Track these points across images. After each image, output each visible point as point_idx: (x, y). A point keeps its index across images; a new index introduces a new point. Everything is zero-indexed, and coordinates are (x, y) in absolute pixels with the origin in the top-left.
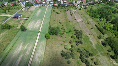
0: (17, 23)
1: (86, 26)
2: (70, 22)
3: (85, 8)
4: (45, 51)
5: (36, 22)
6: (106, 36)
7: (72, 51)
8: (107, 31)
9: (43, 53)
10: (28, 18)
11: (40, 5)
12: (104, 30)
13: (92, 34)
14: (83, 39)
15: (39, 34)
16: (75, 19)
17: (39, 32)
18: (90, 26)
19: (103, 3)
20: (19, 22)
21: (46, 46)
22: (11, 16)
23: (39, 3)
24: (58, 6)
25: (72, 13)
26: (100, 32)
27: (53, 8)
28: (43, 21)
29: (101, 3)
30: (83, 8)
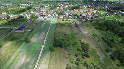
0: (21, 35)
1: (92, 38)
2: (75, 34)
3: (91, 21)
4: (49, 65)
5: (41, 34)
6: (114, 49)
7: (78, 65)
8: (115, 44)
9: (47, 67)
10: (33, 29)
11: (45, 17)
12: (112, 43)
13: (99, 46)
14: (90, 52)
15: (43, 46)
16: (80, 31)
17: (43, 44)
18: (97, 39)
19: (109, 16)
20: (23, 33)
21: (50, 59)
22: (15, 27)
23: (45, 16)
24: (64, 18)
25: (77, 26)
26: (107, 45)
27: (58, 20)
28: (48, 33)
29: (107, 16)
30: (89, 20)
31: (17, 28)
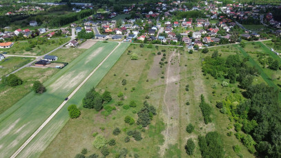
0: (38, 75)
1: (178, 95)
2: (147, 81)
3: (205, 51)
4: (49, 145)
5: (76, 76)
6: (210, 128)
8: (221, 114)
9: (43, 150)
10: (66, 64)
11: (107, 37)
12: (216, 111)
13: (180, 117)
14: (151, 127)
16: (163, 75)
17: (66, 99)
18: (188, 97)
20: (44, 71)
21: (60, 133)
22: (37, 57)
23: (109, 33)
24: (146, 41)
25: (165, 61)
26: (201, 116)
27: (131, 44)
28: (91, 74)
29: (257, 39)
30: (200, 50)
31: (38, 58)
